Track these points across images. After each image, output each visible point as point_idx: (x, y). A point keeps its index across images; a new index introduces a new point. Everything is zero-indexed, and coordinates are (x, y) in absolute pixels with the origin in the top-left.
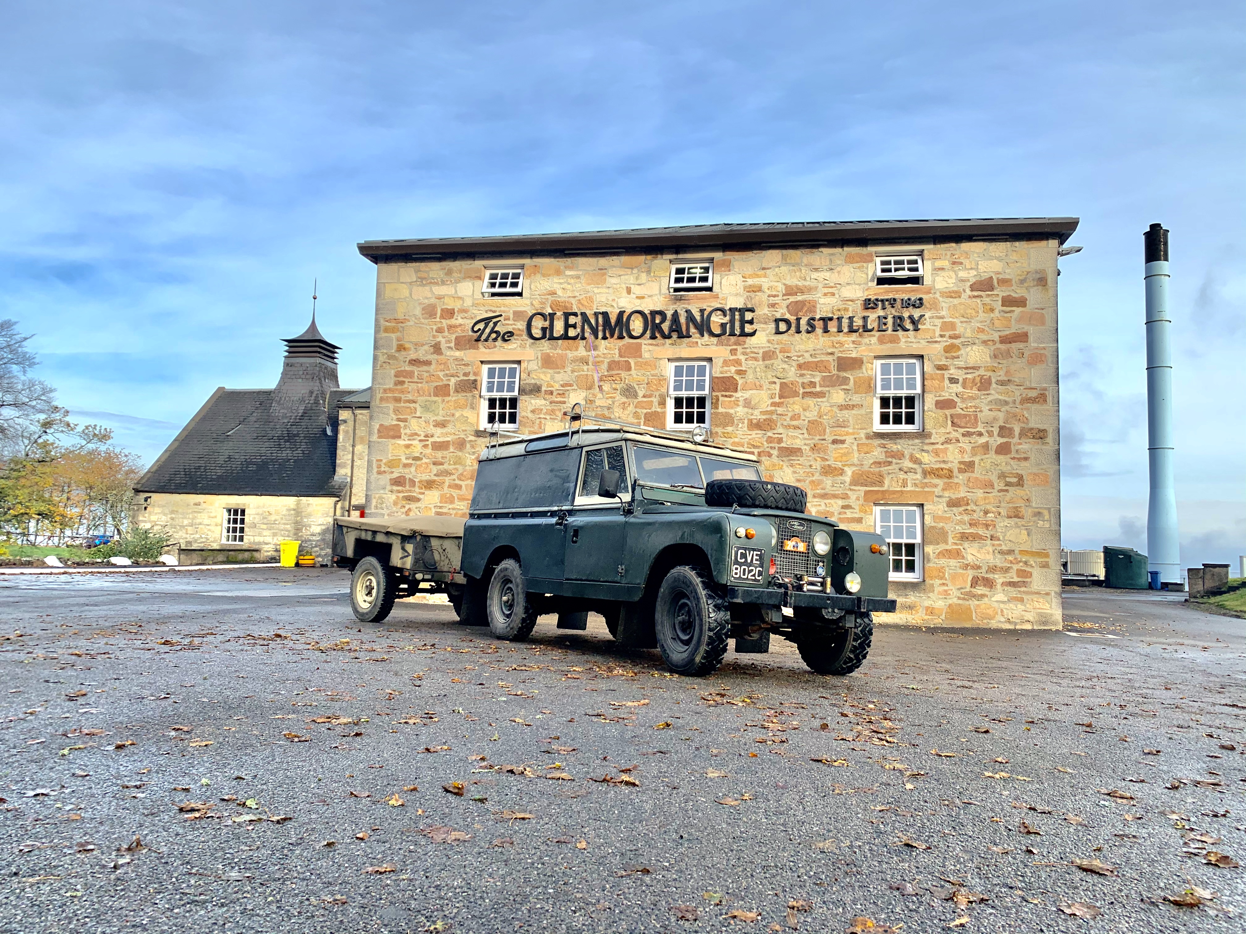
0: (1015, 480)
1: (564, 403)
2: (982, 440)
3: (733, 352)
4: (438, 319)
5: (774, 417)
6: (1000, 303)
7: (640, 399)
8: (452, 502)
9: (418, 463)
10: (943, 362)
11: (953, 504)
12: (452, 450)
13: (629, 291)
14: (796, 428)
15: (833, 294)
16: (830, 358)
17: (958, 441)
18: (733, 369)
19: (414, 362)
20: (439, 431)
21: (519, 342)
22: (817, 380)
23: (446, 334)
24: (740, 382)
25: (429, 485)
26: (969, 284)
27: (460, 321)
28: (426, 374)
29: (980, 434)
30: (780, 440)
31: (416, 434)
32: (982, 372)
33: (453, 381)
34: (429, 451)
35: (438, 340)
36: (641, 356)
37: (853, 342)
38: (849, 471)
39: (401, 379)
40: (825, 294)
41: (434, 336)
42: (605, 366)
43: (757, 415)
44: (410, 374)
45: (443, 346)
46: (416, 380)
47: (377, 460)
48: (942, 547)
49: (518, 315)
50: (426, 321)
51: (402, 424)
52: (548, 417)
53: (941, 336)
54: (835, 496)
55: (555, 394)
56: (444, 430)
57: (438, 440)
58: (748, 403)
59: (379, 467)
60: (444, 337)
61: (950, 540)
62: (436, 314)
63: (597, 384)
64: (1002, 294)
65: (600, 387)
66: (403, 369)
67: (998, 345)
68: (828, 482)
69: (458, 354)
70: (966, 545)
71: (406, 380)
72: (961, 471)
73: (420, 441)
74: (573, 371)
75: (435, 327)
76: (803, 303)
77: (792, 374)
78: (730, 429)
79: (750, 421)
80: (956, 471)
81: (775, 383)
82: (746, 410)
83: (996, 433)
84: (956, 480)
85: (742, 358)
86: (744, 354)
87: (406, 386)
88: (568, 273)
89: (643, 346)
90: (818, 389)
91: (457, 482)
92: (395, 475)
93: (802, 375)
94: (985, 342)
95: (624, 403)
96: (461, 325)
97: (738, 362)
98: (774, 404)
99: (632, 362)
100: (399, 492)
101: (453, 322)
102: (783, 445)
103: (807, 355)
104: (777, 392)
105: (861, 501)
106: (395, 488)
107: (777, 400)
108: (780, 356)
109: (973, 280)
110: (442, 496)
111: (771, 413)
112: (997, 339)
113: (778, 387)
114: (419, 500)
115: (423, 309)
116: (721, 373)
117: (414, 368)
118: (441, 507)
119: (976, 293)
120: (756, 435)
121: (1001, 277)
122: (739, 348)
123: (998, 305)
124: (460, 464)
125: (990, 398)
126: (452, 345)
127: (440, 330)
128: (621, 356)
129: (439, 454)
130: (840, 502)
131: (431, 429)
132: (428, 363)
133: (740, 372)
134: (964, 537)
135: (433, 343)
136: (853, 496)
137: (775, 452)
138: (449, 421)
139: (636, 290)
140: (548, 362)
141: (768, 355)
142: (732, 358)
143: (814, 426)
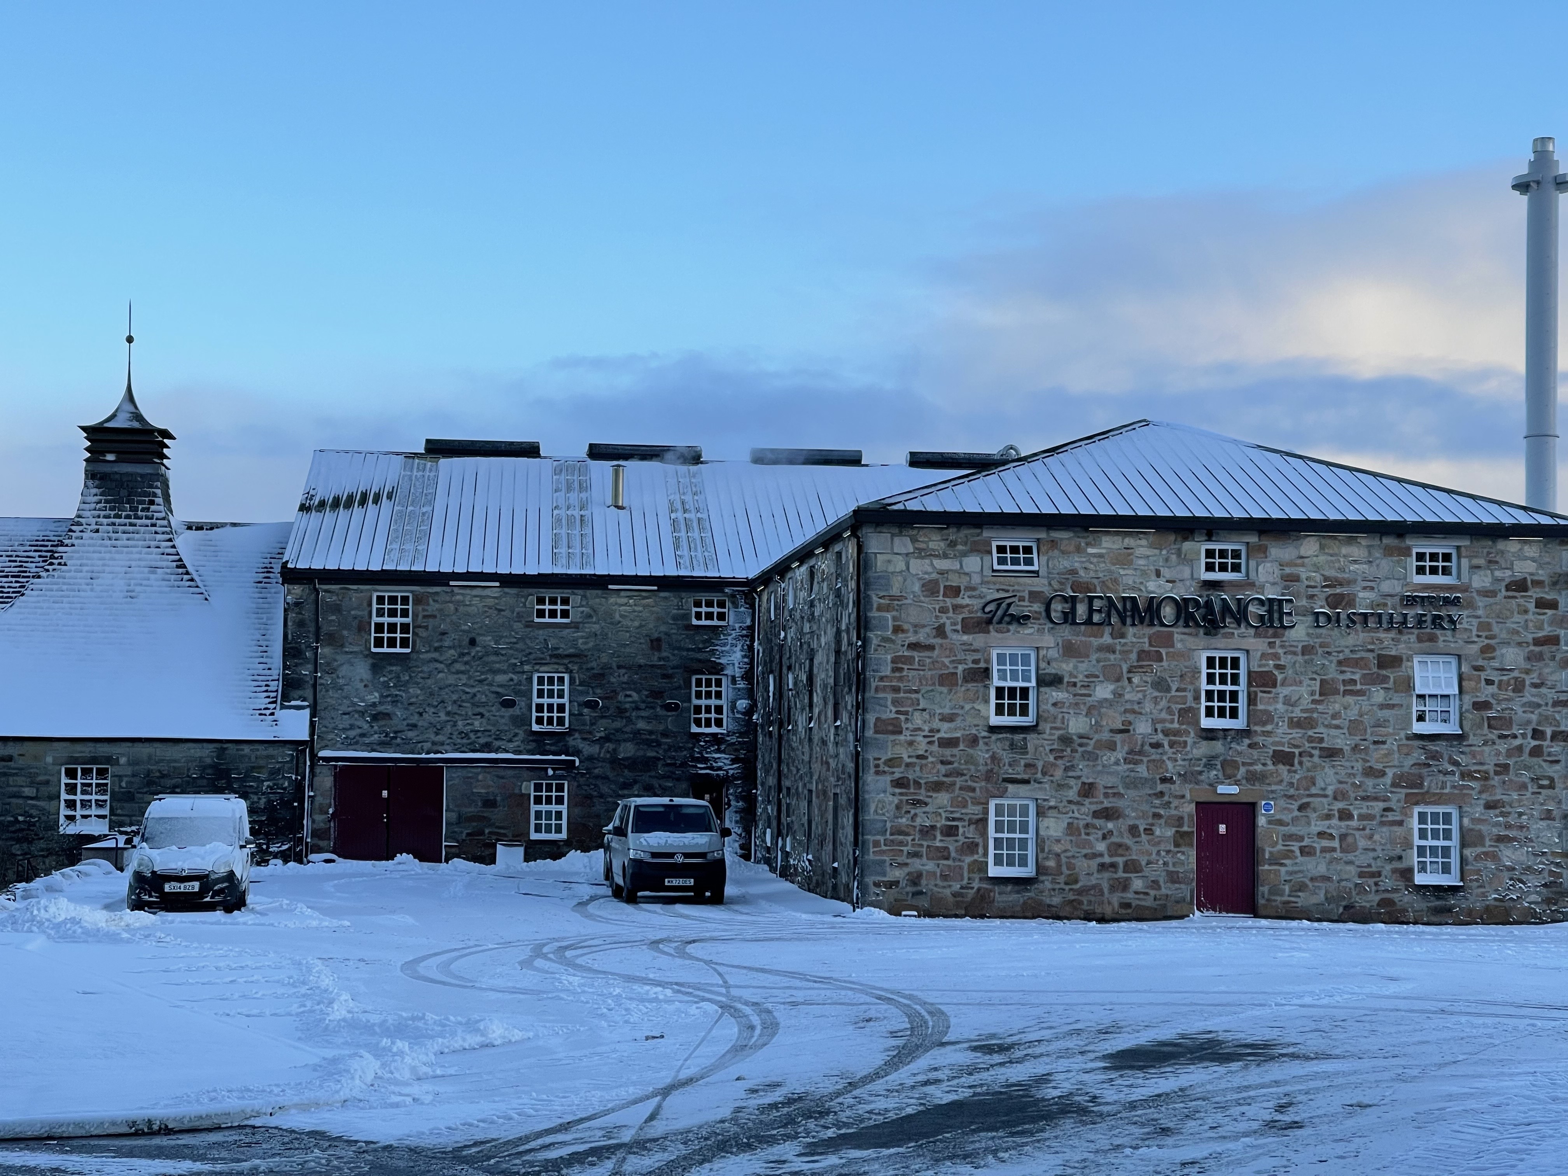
0: (1546, 782)
1: (1090, 695)
2: (1517, 742)
3: (1271, 645)
4: (941, 598)
5: (1315, 715)
6: (1533, 604)
7: (1173, 693)
8: (965, 807)
9: (924, 762)
10: (1480, 663)
11: (1489, 806)
12: (962, 747)
13: (1158, 574)
14: (1337, 727)
15: (1372, 588)
16: (1370, 655)
17: (1494, 743)
18: (1271, 663)
19: (913, 646)
20: (945, 726)
21: (1036, 627)
22: (1357, 677)
23: (951, 614)
24: (1280, 677)
25: (937, 787)
26: (1504, 584)
27: (967, 601)
28: (928, 661)
29: (1515, 737)
30: (1321, 740)
31: (920, 729)
32: (1516, 674)
33: (961, 668)
34: (935, 748)
35: (942, 621)
36: (1173, 646)
37: (1393, 639)
38: (1390, 773)
39: (900, 665)
40: (1365, 588)
41: (937, 617)
42: (1134, 656)
43: (1297, 713)
44: (910, 660)
45: (948, 628)
46: (916, 667)
47: (875, 759)
48: (1479, 850)
49: (1034, 596)
50: (927, 599)
51: (902, 717)
52: (1072, 711)
53: (1479, 636)
54: (1376, 799)
55: (1079, 685)
56: (952, 725)
57: (946, 736)
58: (1287, 701)
59: (877, 766)
60: (948, 618)
61: (1488, 843)
62: (938, 592)
63: (1125, 675)
64: (1535, 596)
65: (1129, 680)
66: (900, 653)
67: (1532, 648)
68: (1370, 782)
69: (965, 638)
70: (1502, 846)
71: (906, 667)
72: (1497, 773)
73: (925, 736)
74: (1098, 661)
75: (937, 607)
76: (1342, 595)
77: (1332, 673)
78: (1269, 728)
79: (1291, 719)
80: (1492, 773)
81: (1315, 679)
82: (1286, 707)
83: (1529, 736)
84: (1492, 783)
85: (1281, 651)
86: (1282, 647)
87: (905, 673)
88: (1090, 550)
89: (1176, 635)
90: (1359, 687)
91: (970, 783)
92: (897, 775)
93: (1342, 672)
94: (1519, 644)
95: (1156, 697)
96: (968, 605)
97: (1276, 656)
98: (1314, 702)
99: (1163, 651)
100: (901, 794)
101: (959, 601)
102: (1323, 745)
103: (1347, 651)
104: (1317, 689)
105: (1402, 804)
106: (898, 791)
107: (1317, 697)
108: (1320, 651)
109: (1508, 580)
110: (952, 799)
111: (1311, 711)
112: (1531, 641)
113: (1318, 683)
114: (926, 804)
115: (923, 586)
116: (1260, 666)
117: (915, 654)
118: (952, 812)
119: (1511, 594)
120: (1296, 733)
121: (1536, 578)
122: (1278, 641)
123: (1531, 606)
124: (972, 764)
125: (1525, 700)
126: (959, 627)
127: (943, 610)
128: (1151, 645)
129: (948, 752)
130: (1382, 805)
131: (937, 724)
132: (931, 648)
133: (1278, 667)
134: (1500, 839)
135: (937, 625)
136: (1394, 798)
137: (1316, 752)
138: (957, 715)
139: (1166, 573)
140: (1069, 650)
141: (1307, 650)
142: (1270, 651)
143: (1355, 726)
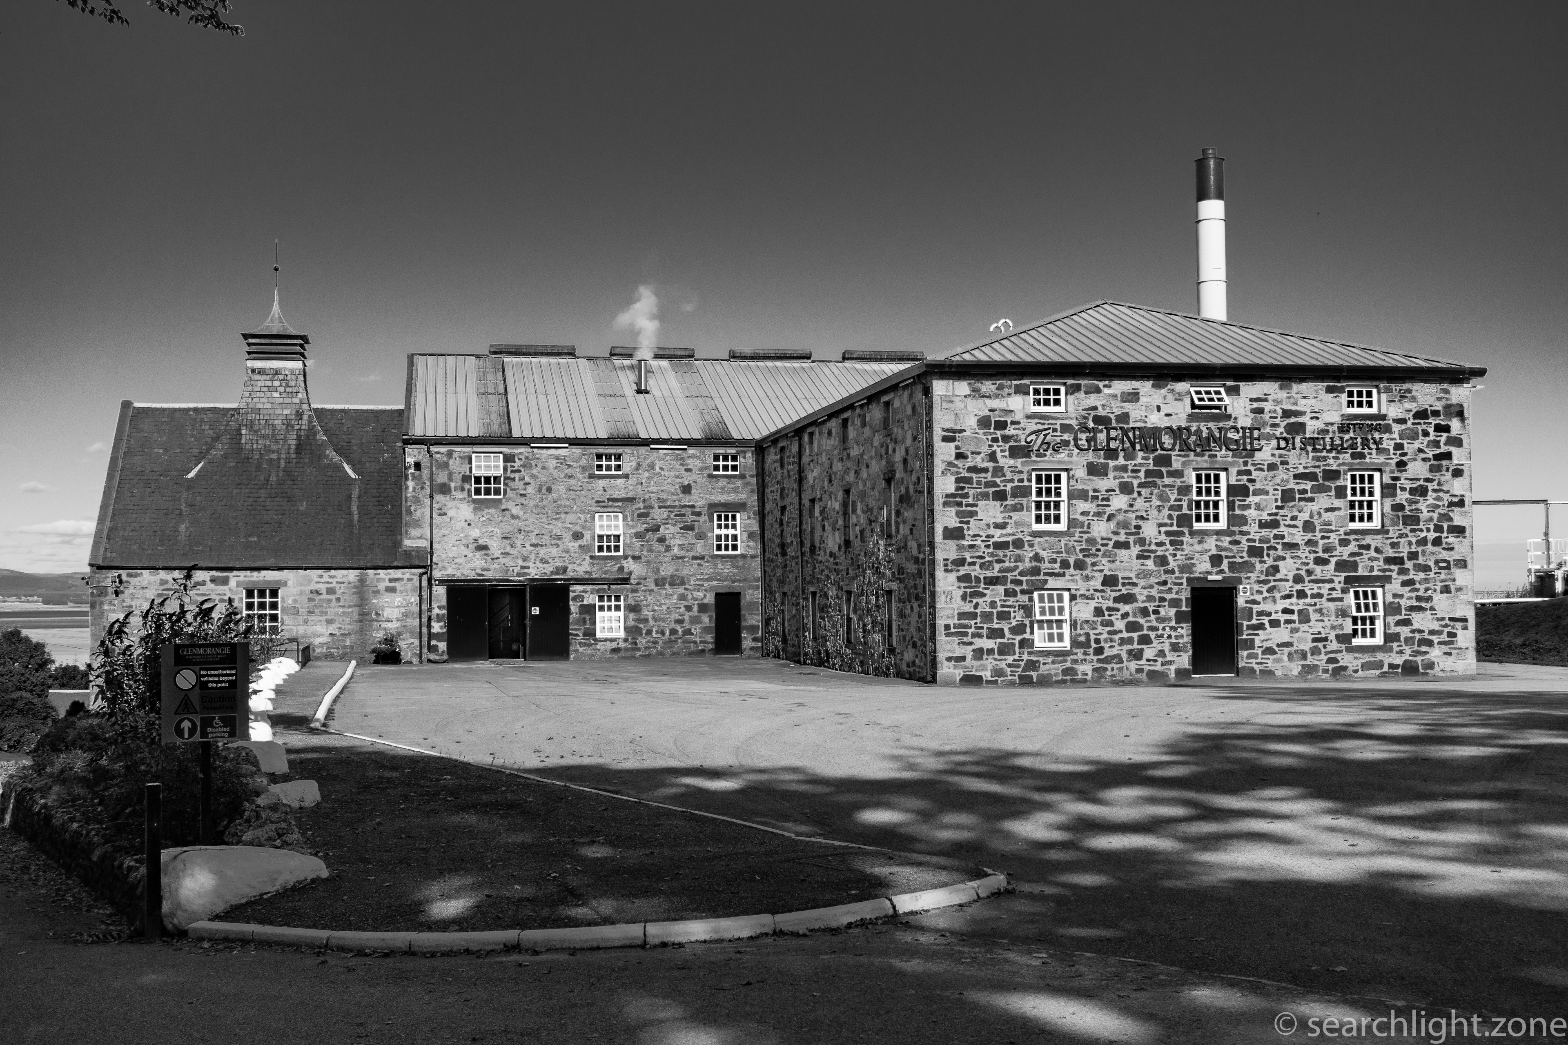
0: (1444, 565)
1: (1109, 506)
2: (1423, 535)
3: (1246, 463)
4: (992, 430)
5: (1278, 518)
7: (1172, 503)
8: (1015, 595)
9: (983, 561)
10: (1396, 474)
11: (1404, 584)
12: (1011, 549)
13: (1159, 409)
14: (1295, 526)
15: (1318, 419)
16: (1317, 470)
17: (1407, 536)
18: (1245, 478)
19: (973, 469)
20: (998, 533)
21: (1066, 452)
22: (1308, 487)
23: (1000, 443)
24: (1251, 488)
25: (993, 581)
26: (1412, 413)
27: (1013, 432)
28: (983, 480)
29: (1421, 530)
31: (978, 535)
32: (1421, 482)
33: (1009, 486)
35: (994, 449)
36: (1171, 466)
37: (1334, 458)
38: (1333, 561)
39: (962, 485)
40: (1312, 418)
41: (990, 446)
42: (1142, 474)
43: (1265, 517)
44: (969, 481)
45: (999, 455)
46: (975, 485)
47: (945, 560)
48: (1398, 617)
49: (1065, 428)
50: (982, 431)
51: (965, 526)
53: (1395, 454)
54: (1323, 581)
55: (1100, 498)
56: (1004, 532)
57: (1000, 540)
58: (1258, 507)
59: (946, 565)
60: (998, 446)
61: (1404, 612)
62: (990, 426)
63: (1136, 489)
64: (1434, 422)
66: (962, 475)
67: (1432, 462)
68: (1318, 569)
69: (1012, 462)
70: (1413, 614)
71: (967, 486)
72: (1409, 559)
73: (982, 541)
74: (1115, 478)
75: (990, 437)
78: (1244, 529)
79: (1260, 521)
80: (1406, 559)
81: (1277, 490)
82: (1257, 512)
83: (1432, 530)
84: (1406, 566)
85: (1252, 468)
86: (1253, 465)
87: (966, 491)
88: (1106, 391)
89: (1173, 458)
90: (1310, 495)
91: (1019, 578)
92: (962, 573)
93: (1297, 483)
94: (1424, 460)
95: (1159, 506)
96: (1013, 436)
97: (1248, 473)
98: (1277, 507)
99: (1164, 470)
100: (965, 587)
101: (1007, 432)
102: (1285, 541)
103: (1301, 467)
104: (1279, 497)
105: (1342, 585)
106: (963, 585)
107: (1279, 504)
108: (1281, 467)
109: (1414, 411)
110: (1006, 591)
111: (1276, 514)
112: (1431, 457)
113: (1280, 492)
114: (984, 595)
115: (978, 421)
116: (1237, 480)
118: (1005, 601)
119: (1417, 421)
120: (1265, 532)
121: (1433, 408)
123: (1431, 430)
124: (1020, 561)
125: (1428, 503)
126: (1007, 454)
127: (995, 440)
128: (1155, 465)
129: (1000, 553)
130: (1328, 586)
131: (992, 531)
133: (1250, 481)
134: (1412, 609)
135: (990, 452)
136: (1336, 579)
137: (1279, 547)
138: (1007, 523)
139: (1165, 409)
140: (1093, 470)
141: (1272, 467)
142: (1244, 468)
143: (1308, 526)
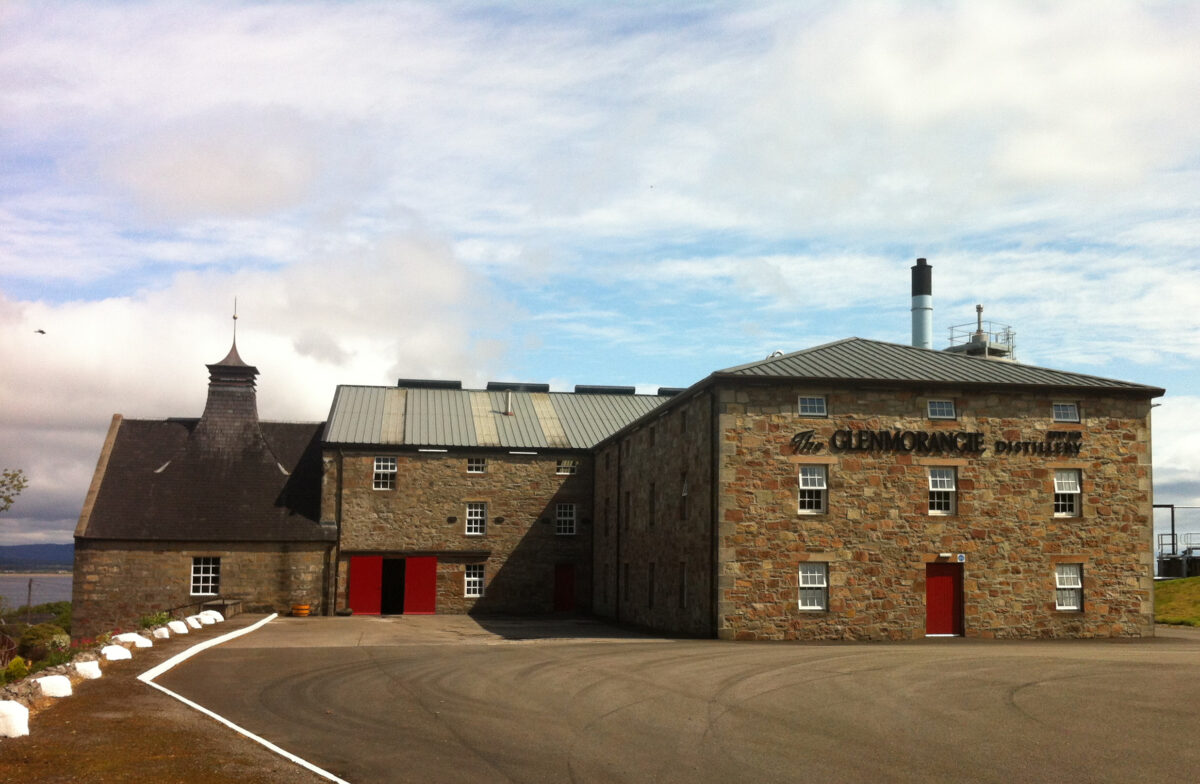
1: (860, 495)
2: (1114, 523)
3: (971, 463)
4: (767, 432)
5: (997, 507)
7: (912, 493)
8: (783, 568)
9: (756, 538)
10: (1092, 474)
11: (1098, 563)
12: (780, 529)
13: (901, 417)
14: (1010, 515)
15: (1030, 427)
16: (1029, 469)
17: (1101, 524)
18: (971, 474)
19: (750, 463)
20: (770, 515)
21: (826, 451)
22: (1022, 483)
24: (976, 483)
25: (766, 555)
26: (1105, 425)
27: (784, 434)
28: (759, 473)
29: (1113, 520)
30: (1001, 523)
31: (754, 517)
32: (1112, 481)
33: (779, 478)
34: (763, 531)
35: (768, 447)
36: (911, 464)
37: (1043, 459)
38: (1041, 543)
39: (741, 476)
40: (1025, 427)
41: (764, 445)
42: (887, 470)
43: (986, 506)
44: (747, 472)
45: (772, 452)
46: (752, 477)
47: (725, 537)
48: (1093, 590)
50: (758, 433)
51: (743, 510)
52: (849, 506)
53: (1091, 457)
54: (1033, 560)
55: (853, 488)
56: (774, 515)
57: (770, 522)
58: (981, 498)
59: (727, 541)
60: (772, 445)
61: (1098, 586)
62: (765, 428)
63: (882, 483)
64: (1123, 432)
65: (885, 485)
66: (742, 468)
67: (1121, 464)
68: (1030, 550)
69: (782, 458)
71: (745, 477)
72: (1102, 542)
73: (757, 522)
74: (865, 473)
75: (765, 438)
76: (1013, 432)
77: (1007, 479)
78: (970, 515)
79: (983, 510)
80: (1099, 543)
81: (997, 484)
82: (980, 502)
83: (1120, 519)
84: (1099, 549)
85: (976, 467)
86: (978, 464)
87: (744, 481)
89: (913, 457)
90: (1023, 489)
91: (786, 552)
92: (740, 548)
93: (1013, 480)
94: (1114, 462)
95: (901, 496)
96: (784, 437)
97: (974, 470)
98: (996, 499)
99: (905, 467)
100: (743, 560)
101: (778, 434)
102: (1002, 526)
103: (1015, 467)
104: (999, 490)
105: (1049, 563)
106: (740, 558)
107: (998, 496)
108: (1000, 466)
109: (1107, 422)
110: (775, 563)
111: (995, 505)
112: (1120, 460)
113: (999, 487)
115: (755, 424)
116: (964, 476)
117: (750, 468)
118: (775, 571)
119: (1109, 431)
120: (986, 519)
121: (1122, 421)
122: (975, 460)
123: (1121, 439)
124: (787, 540)
125: (1117, 497)
126: (778, 451)
127: (768, 440)
128: (898, 463)
129: (771, 532)
130: (1037, 564)
131: (765, 514)
132: (760, 464)
133: (975, 477)
134: (1105, 584)
135: (764, 450)
136: (1044, 559)
137: (998, 531)
138: (778, 508)
139: (906, 416)
140: (847, 466)
141: (992, 466)
142: (971, 467)
143: (1020, 514)
